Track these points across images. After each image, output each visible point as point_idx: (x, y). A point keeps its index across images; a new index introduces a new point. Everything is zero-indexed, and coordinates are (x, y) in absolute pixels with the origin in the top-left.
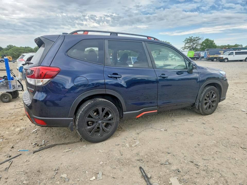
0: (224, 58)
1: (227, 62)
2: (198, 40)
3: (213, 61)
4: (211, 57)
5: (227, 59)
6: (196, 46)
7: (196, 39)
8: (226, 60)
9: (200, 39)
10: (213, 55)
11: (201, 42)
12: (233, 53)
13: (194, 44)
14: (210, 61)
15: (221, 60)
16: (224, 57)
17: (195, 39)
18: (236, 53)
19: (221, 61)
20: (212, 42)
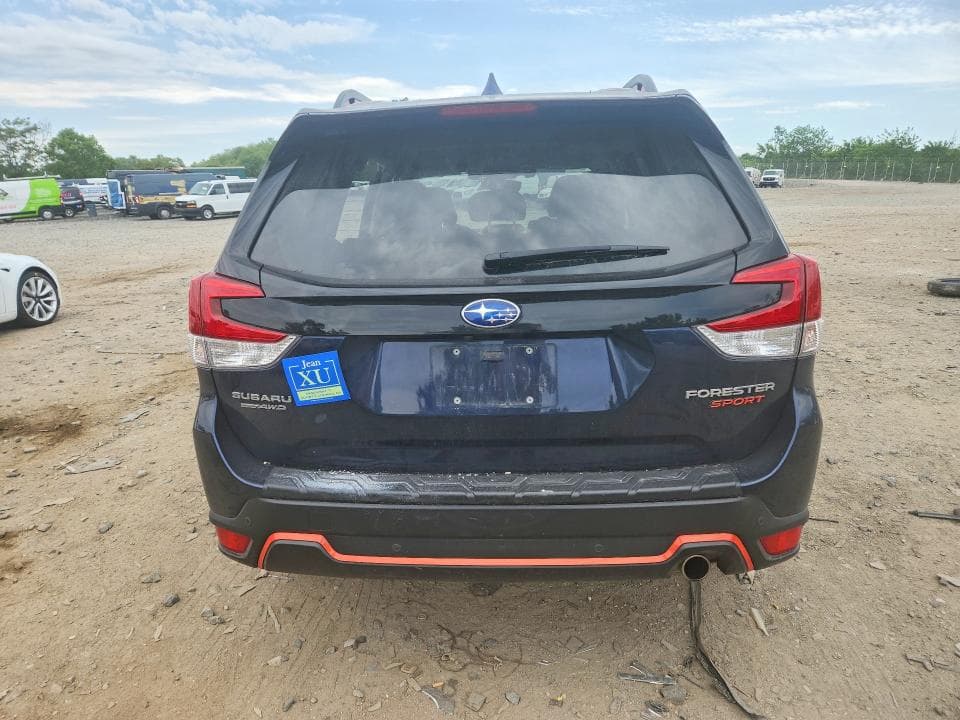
0: (199, 205)
1: (213, 218)
2: (28, 130)
3: (155, 216)
4: (145, 203)
5: (209, 207)
6: (28, 156)
7: (20, 128)
8: (208, 214)
9: (35, 128)
10: (153, 195)
11: (42, 140)
12: (220, 186)
13: (13, 148)
14: (144, 217)
15: (187, 212)
16: (200, 201)
17: (12, 126)
18: (230, 186)
19: (189, 218)
20: (89, 145)
